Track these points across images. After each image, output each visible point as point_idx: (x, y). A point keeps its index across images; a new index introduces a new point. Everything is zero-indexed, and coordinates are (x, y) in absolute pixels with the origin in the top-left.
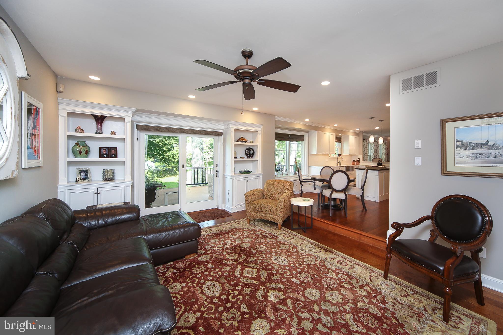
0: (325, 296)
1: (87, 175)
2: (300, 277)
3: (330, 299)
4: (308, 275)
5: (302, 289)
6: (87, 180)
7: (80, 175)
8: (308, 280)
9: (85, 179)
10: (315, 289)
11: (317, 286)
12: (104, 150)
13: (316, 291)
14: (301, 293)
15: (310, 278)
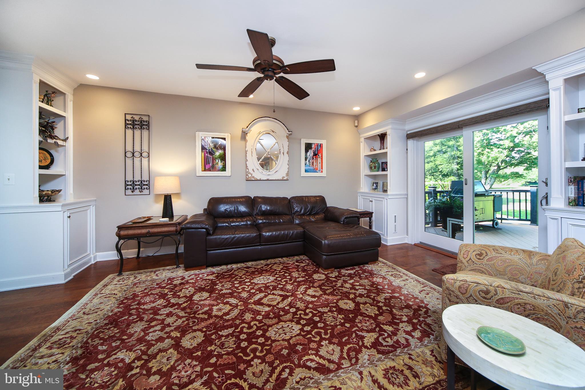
0: (176, 351)
1: (377, 186)
2: (229, 338)
3: (167, 353)
4: (225, 350)
5: (208, 333)
6: (376, 190)
7: (373, 186)
8: (215, 345)
9: (375, 189)
10: (196, 345)
11: (197, 351)
12: (385, 165)
13: (191, 345)
14: (204, 329)
15: (219, 350)
